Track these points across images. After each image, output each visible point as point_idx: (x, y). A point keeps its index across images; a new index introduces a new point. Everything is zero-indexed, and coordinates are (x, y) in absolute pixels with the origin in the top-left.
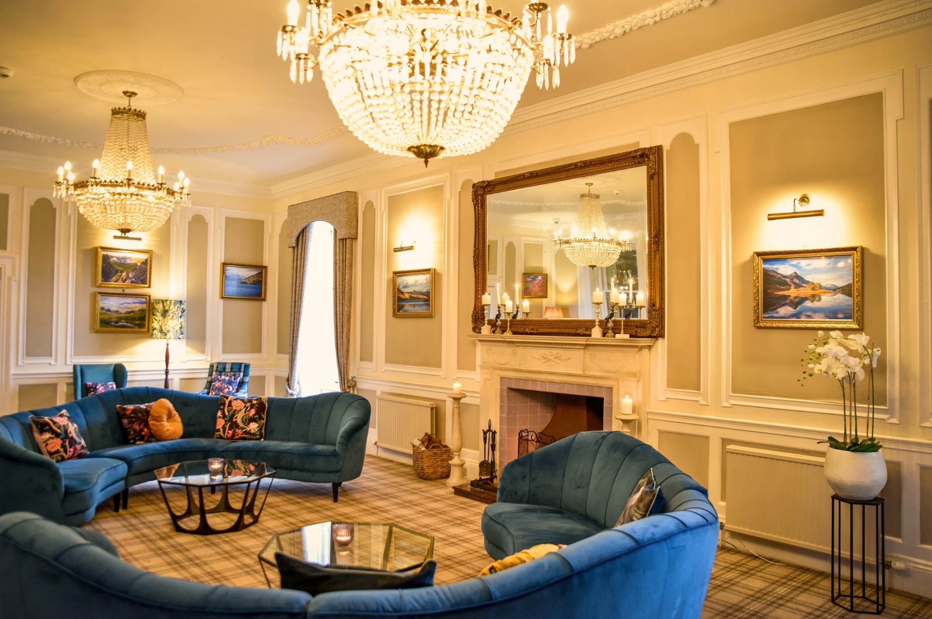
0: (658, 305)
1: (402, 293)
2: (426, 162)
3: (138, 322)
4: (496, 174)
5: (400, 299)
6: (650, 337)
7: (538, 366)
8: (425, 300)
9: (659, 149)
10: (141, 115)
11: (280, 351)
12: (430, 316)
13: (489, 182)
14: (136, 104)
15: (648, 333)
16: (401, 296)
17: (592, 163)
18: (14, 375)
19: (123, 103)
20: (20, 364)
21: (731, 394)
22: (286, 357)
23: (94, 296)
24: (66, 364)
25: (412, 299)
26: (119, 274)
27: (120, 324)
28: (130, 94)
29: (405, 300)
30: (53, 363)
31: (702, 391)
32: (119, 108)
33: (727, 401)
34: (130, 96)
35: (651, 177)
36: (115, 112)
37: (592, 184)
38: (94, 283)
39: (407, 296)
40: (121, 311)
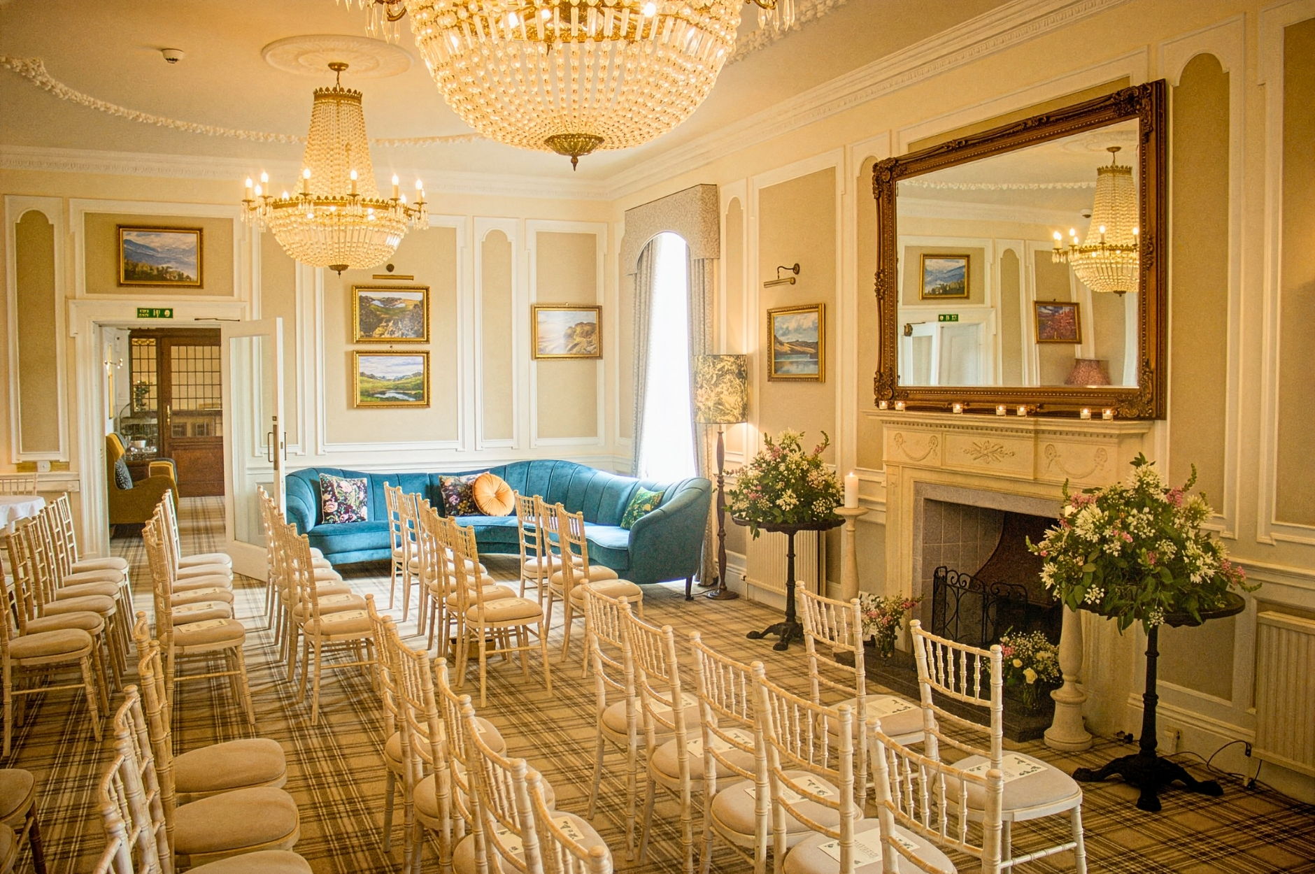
0: (1153, 365)
1: (781, 344)
2: (575, 163)
3: (413, 392)
4: (910, 145)
5: (778, 354)
6: (1139, 418)
7: (968, 463)
8: (812, 356)
9: (1161, 86)
10: (356, 97)
11: (623, 434)
12: (818, 379)
13: (897, 160)
14: (348, 81)
15: (1135, 412)
16: (779, 347)
17: (1052, 119)
18: (250, 469)
19: (329, 80)
20: (257, 454)
21: (1273, 521)
22: (629, 442)
23: (351, 357)
24: (316, 453)
25: (794, 352)
26: (384, 324)
27: (387, 395)
28: (338, 67)
29: (784, 354)
30: (299, 452)
31: (1225, 515)
32: (327, 89)
33: (1267, 534)
34: (338, 70)
35: (1145, 138)
36: (318, 95)
37: (1119, 149)
38: (351, 340)
39: (786, 348)
40: (389, 376)
